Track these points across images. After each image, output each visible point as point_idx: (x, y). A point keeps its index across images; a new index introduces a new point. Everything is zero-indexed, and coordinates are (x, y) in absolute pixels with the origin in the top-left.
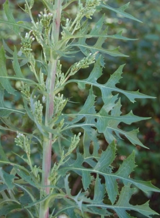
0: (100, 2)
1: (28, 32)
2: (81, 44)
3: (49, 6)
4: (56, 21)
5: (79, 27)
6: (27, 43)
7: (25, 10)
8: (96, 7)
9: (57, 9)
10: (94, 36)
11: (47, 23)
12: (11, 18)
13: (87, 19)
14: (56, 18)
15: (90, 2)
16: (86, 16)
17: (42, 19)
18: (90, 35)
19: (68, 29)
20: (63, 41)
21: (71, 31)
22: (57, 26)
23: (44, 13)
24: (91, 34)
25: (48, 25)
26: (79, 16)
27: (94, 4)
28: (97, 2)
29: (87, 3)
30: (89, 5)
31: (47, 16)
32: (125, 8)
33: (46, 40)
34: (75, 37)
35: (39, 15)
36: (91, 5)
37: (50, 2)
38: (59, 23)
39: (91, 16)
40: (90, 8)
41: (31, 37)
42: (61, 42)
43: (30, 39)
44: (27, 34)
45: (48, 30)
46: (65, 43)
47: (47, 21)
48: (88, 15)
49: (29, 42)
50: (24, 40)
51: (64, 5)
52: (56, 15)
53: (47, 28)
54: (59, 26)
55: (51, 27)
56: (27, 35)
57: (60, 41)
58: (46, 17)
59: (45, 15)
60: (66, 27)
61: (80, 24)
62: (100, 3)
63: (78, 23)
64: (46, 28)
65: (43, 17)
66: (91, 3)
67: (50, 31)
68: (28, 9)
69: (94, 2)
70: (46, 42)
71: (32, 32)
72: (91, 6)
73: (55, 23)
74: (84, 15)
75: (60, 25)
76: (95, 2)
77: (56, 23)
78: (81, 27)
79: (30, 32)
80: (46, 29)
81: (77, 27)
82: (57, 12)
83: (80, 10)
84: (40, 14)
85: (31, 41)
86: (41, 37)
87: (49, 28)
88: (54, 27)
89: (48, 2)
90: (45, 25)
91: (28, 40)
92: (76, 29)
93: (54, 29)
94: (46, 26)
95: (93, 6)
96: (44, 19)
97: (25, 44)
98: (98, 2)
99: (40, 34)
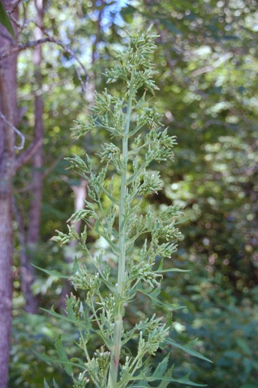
0: (164, 337)
1: (82, 372)
2: (143, 386)
3: (107, 341)
4: (114, 358)
5: (141, 366)
6: (80, 385)
7: (80, 345)
8: (160, 343)
9: (115, 345)
10: (157, 378)
11: (104, 363)
12: (63, 355)
13: (150, 356)
14: (114, 355)
15: (153, 338)
16: (149, 353)
17: (98, 358)
18: (152, 377)
19: (128, 370)
20: (121, 383)
21: (130, 372)
22: (115, 365)
23: (100, 351)
24: (154, 376)
25: (105, 365)
26: (141, 354)
27: (157, 340)
28: (160, 338)
29: (150, 339)
30: (152, 341)
31: (104, 354)
32: (192, 345)
33: (102, 381)
34: (135, 379)
35: (95, 354)
36: (154, 341)
37: (108, 337)
38: (117, 361)
39: (154, 352)
40: (153, 344)
41: (85, 379)
42: (120, 385)
43: (84, 381)
44: (81, 374)
45: (105, 370)
46: (124, 385)
47: (104, 361)
48: (151, 351)
49: (82, 384)
50: (77, 382)
51: (123, 341)
52: (115, 351)
53: (104, 368)
54: (117, 365)
55: (108, 367)
56: (81, 376)
57: (118, 383)
58: (103, 356)
59: (101, 354)
60: (125, 366)
61: (141, 361)
62: (164, 339)
63: (140, 361)
64: (102, 368)
65: (100, 356)
66: (154, 340)
67: (107, 371)
68: (82, 344)
69: (157, 338)
70: (103, 383)
71: (87, 372)
72: (154, 343)
73: (113, 362)
74: (147, 351)
75: (119, 364)
76: (159, 338)
77: (115, 362)
78: (143, 365)
79: (84, 372)
80: (102, 370)
81: (138, 365)
82: (116, 348)
83: (141, 347)
84: (96, 352)
85: (85, 383)
86: (97, 377)
87: (106, 368)
88: (112, 366)
89: (105, 336)
90: (101, 364)
91: (81, 382)
92: (137, 367)
93: (112, 367)
94: (103, 366)
95: (156, 342)
96: (100, 358)
97: (79, 387)
98: (162, 338)
99: (96, 374)
